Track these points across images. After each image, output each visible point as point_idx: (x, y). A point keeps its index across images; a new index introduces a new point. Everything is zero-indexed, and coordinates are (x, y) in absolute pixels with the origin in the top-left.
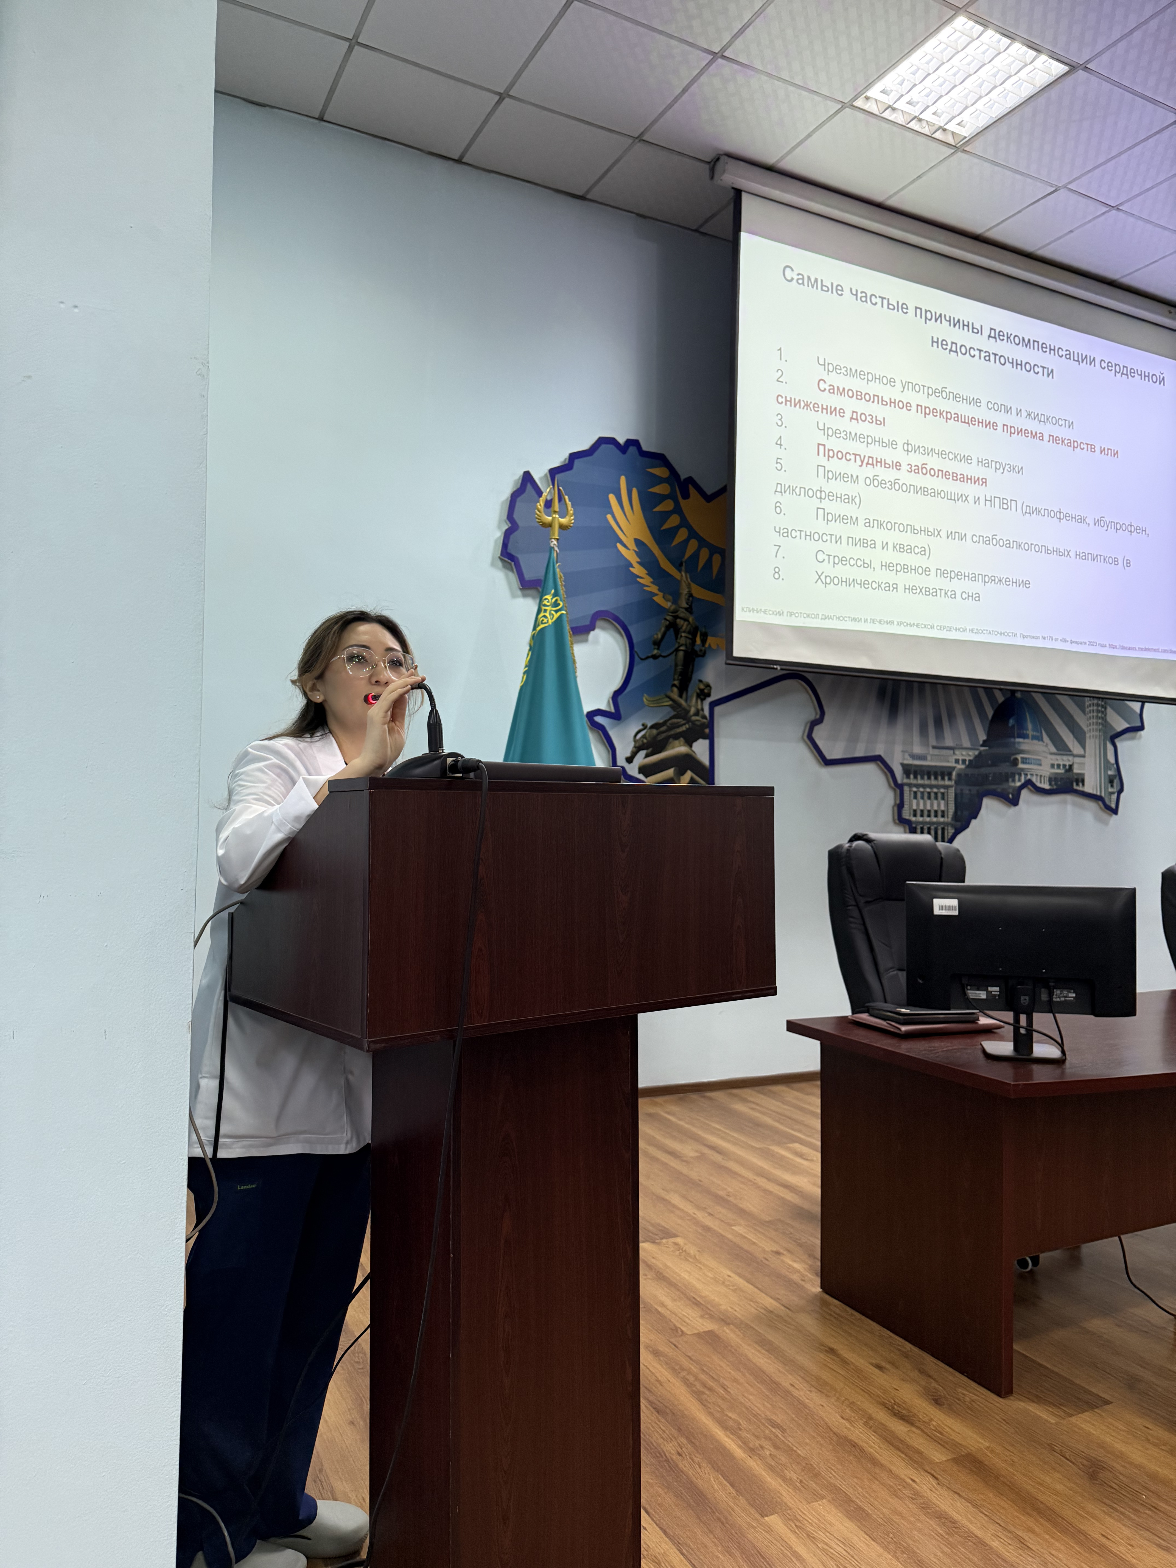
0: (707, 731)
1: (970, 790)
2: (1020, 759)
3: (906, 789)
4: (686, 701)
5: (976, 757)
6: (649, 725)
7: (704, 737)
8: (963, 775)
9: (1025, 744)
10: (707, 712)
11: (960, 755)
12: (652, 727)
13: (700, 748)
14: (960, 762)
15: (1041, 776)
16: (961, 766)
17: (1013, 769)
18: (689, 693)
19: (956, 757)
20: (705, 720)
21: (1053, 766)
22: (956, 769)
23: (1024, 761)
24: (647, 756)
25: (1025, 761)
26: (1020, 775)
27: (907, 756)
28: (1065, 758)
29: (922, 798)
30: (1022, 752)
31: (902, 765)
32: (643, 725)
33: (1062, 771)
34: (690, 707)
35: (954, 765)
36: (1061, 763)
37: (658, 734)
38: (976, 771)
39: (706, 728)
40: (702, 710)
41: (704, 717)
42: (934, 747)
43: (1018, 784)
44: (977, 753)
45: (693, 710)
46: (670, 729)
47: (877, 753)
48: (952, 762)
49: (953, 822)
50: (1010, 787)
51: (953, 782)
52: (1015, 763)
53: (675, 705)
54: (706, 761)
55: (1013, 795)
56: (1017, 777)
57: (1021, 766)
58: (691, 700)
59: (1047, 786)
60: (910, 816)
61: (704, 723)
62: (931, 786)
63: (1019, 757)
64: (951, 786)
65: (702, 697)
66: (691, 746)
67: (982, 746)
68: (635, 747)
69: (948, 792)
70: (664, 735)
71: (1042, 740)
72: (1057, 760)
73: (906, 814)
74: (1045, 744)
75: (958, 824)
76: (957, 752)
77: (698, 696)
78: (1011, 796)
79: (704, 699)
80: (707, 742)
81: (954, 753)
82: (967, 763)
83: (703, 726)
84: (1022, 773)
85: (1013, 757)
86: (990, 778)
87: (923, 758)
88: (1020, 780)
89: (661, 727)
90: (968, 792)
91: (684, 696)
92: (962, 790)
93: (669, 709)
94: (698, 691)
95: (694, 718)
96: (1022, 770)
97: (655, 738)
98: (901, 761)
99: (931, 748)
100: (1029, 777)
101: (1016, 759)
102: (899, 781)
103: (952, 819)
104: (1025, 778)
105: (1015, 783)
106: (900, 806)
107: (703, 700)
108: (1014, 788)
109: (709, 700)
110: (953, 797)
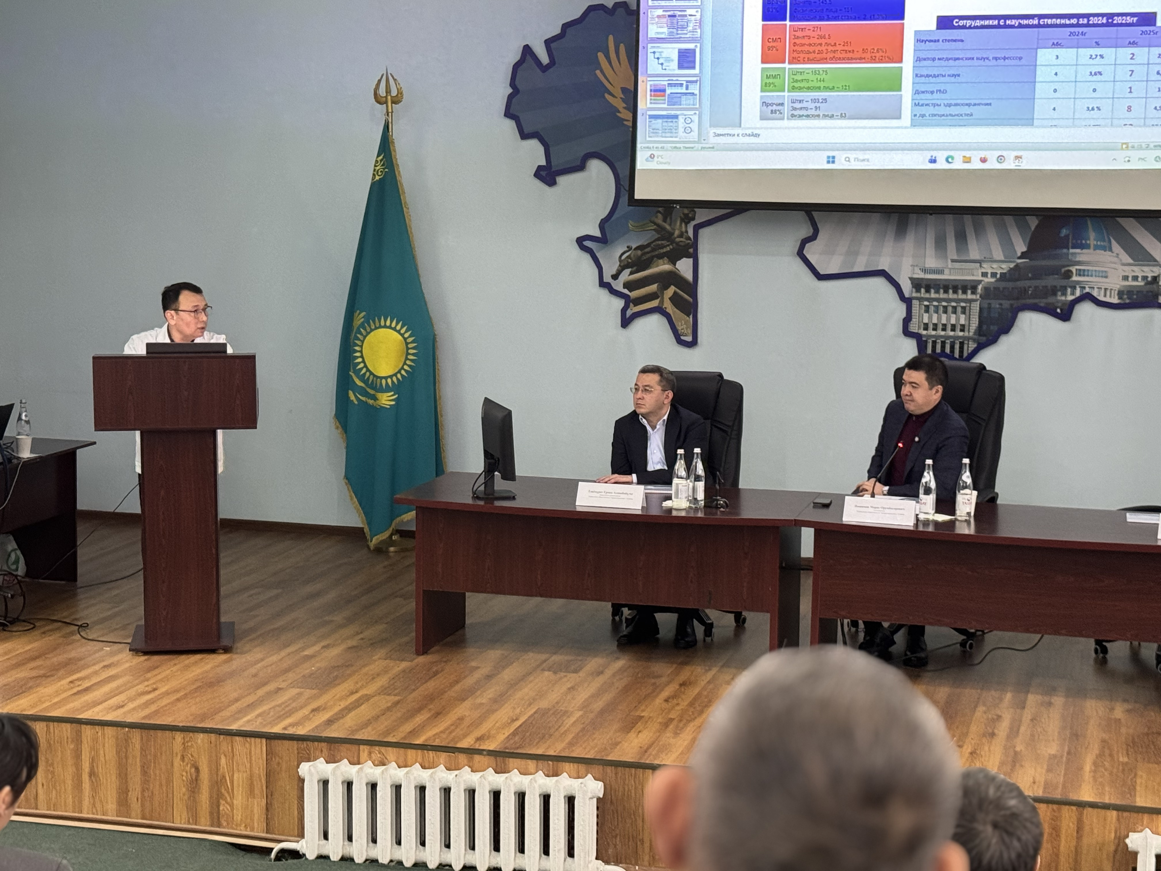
0: (691, 250)
1: (1001, 304)
2: (1074, 271)
3: (915, 303)
4: (670, 225)
5: (1011, 269)
6: (634, 247)
7: (688, 256)
8: (992, 289)
9: (1082, 255)
10: (691, 234)
11: (987, 268)
12: (637, 248)
13: (684, 267)
14: (989, 275)
15: (1106, 289)
16: (990, 280)
17: (1064, 282)
18: (673, 218)
19: (984, 271)
20: (689, 241)
21: (1126, 278)
22: (983, 283)
23: (1080, 273)
24: (631, 273)
25: (1082, 273)
26: (1074, 288)
27: (917, 270)
28: (1146, 269)
29: (937, 312)
30: (1079, 263)
31: (911, 279)
32: (628, 247)
33: (1140, 283)
34: (674, 230)
35: (980, 278)
36: (1140, 275)
37: (642, 255)
38: (1010, 285)
39: (690, 248)
40: (687, 232)
41: (689, 238)
42: (953, 261)
43: (1070, 298)
44: (1012, 265)
45: (677, 233)
46: (653, 250)
47: (880, 268)
48: (978, 276)
49: (976, 337)
50: (1058, 301)
51: (978, 297)
52: (1068, 275)
53: (660, 229)
54: (689, 277)
55: (1061, 310)
56: (1069, 290)
57: (1075, 278)
58: (675, 224)
59: (1115, 300)
60: (919, 328)
61: (689, 243)
62: (949, 300)
63: (1073, 269)
64: (976, 300)
65: (686, 221)
66: (675, 264)
67: (1019, 258)
68: (620, 266)
69: (970, 307)
70: (648, 255)
71: (1111, 250)
72: (1133, 271)
73: (914, 327)
74: (1115, 255)
75: (983, 339)
76: (984, 265)
77: (682, 220)
78: (1059, 311)
79: (689, 222)
80: (690, 261)
81: (981, 266)
82: (998, 276)
83: (688, 246)
84: (1078, 286)
85: (1063, 270)
86: (1030, 292)
87: (940, 272)
88: (1073, 294)
89: (647, 248)
90: (998, 306)
91: (668, 219)
92: (989, 304)
93: (654, 233)
94: (682, 215)
95: (678, 240)
96: (1078, 282)
97: (639, 258)
98: (910, 276)
99: (949, 261)
100: (1087, 290)
101: (1071, 271)
102: (907, 295)
103: (975, 333)
104: (1081, 291)
105: (1066, 297)
106: (907, 320)
107: (686, 224)
108: (1064, 303)
109: (693, 223)
110: (978, 311)
